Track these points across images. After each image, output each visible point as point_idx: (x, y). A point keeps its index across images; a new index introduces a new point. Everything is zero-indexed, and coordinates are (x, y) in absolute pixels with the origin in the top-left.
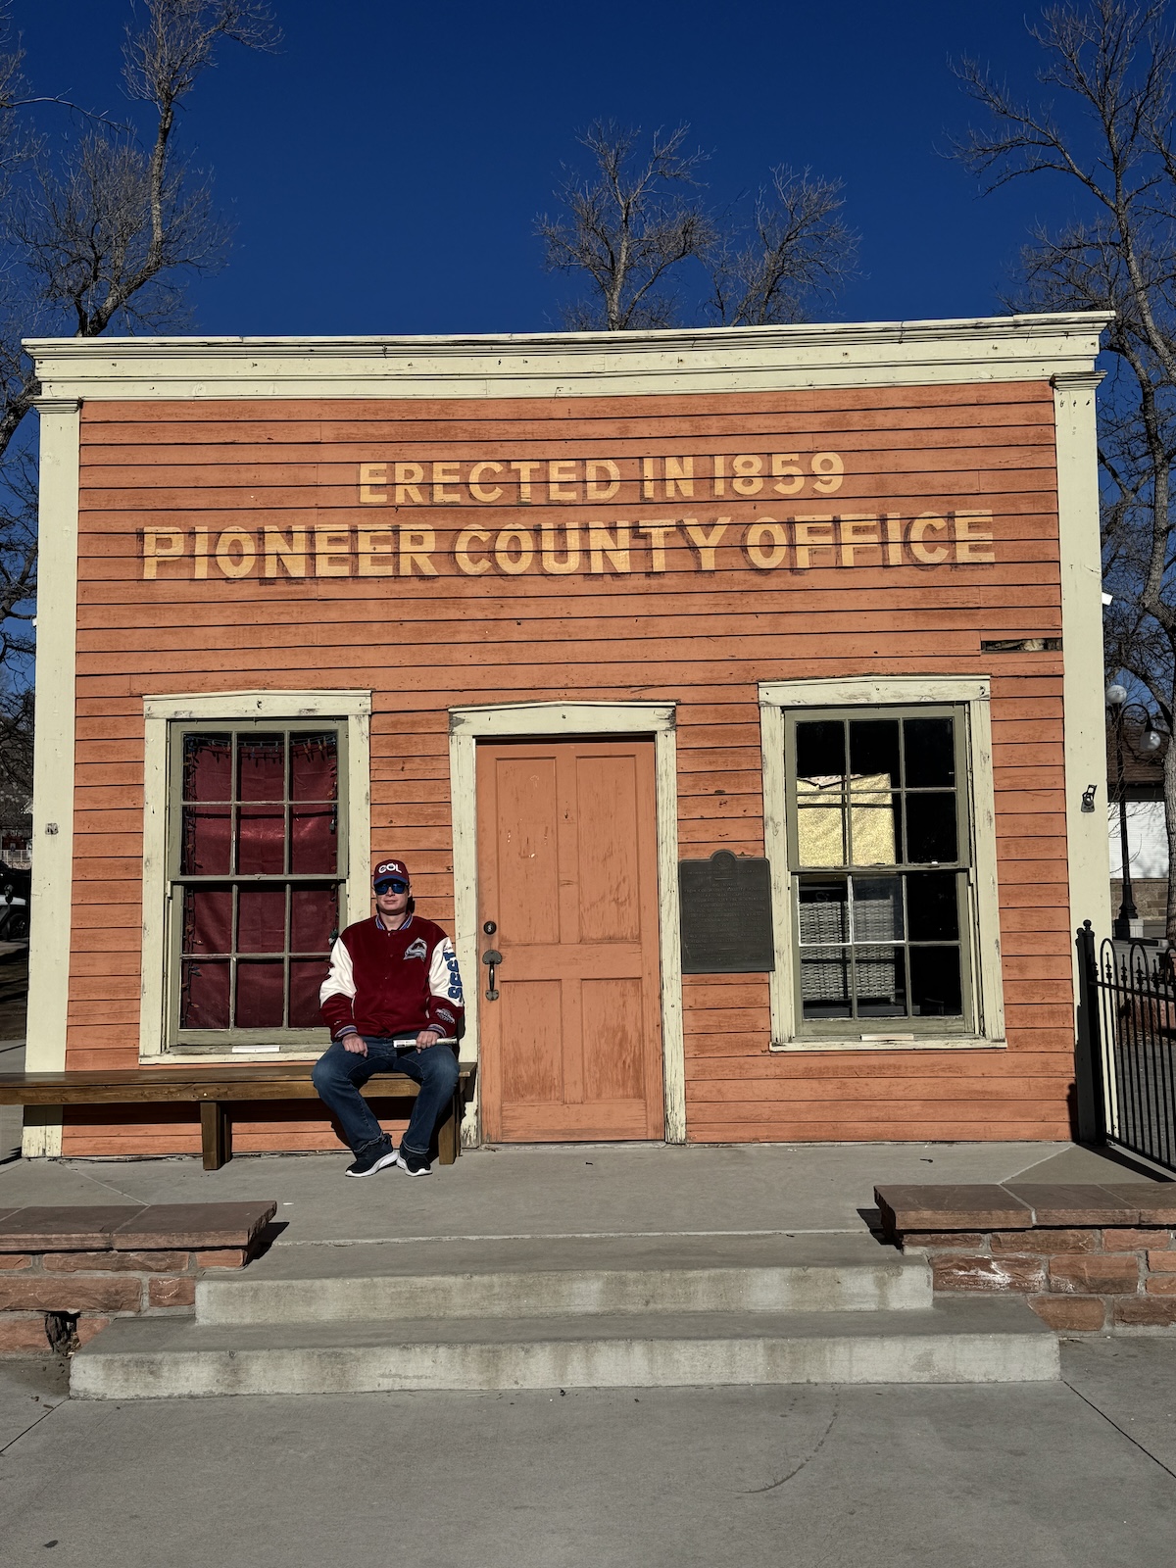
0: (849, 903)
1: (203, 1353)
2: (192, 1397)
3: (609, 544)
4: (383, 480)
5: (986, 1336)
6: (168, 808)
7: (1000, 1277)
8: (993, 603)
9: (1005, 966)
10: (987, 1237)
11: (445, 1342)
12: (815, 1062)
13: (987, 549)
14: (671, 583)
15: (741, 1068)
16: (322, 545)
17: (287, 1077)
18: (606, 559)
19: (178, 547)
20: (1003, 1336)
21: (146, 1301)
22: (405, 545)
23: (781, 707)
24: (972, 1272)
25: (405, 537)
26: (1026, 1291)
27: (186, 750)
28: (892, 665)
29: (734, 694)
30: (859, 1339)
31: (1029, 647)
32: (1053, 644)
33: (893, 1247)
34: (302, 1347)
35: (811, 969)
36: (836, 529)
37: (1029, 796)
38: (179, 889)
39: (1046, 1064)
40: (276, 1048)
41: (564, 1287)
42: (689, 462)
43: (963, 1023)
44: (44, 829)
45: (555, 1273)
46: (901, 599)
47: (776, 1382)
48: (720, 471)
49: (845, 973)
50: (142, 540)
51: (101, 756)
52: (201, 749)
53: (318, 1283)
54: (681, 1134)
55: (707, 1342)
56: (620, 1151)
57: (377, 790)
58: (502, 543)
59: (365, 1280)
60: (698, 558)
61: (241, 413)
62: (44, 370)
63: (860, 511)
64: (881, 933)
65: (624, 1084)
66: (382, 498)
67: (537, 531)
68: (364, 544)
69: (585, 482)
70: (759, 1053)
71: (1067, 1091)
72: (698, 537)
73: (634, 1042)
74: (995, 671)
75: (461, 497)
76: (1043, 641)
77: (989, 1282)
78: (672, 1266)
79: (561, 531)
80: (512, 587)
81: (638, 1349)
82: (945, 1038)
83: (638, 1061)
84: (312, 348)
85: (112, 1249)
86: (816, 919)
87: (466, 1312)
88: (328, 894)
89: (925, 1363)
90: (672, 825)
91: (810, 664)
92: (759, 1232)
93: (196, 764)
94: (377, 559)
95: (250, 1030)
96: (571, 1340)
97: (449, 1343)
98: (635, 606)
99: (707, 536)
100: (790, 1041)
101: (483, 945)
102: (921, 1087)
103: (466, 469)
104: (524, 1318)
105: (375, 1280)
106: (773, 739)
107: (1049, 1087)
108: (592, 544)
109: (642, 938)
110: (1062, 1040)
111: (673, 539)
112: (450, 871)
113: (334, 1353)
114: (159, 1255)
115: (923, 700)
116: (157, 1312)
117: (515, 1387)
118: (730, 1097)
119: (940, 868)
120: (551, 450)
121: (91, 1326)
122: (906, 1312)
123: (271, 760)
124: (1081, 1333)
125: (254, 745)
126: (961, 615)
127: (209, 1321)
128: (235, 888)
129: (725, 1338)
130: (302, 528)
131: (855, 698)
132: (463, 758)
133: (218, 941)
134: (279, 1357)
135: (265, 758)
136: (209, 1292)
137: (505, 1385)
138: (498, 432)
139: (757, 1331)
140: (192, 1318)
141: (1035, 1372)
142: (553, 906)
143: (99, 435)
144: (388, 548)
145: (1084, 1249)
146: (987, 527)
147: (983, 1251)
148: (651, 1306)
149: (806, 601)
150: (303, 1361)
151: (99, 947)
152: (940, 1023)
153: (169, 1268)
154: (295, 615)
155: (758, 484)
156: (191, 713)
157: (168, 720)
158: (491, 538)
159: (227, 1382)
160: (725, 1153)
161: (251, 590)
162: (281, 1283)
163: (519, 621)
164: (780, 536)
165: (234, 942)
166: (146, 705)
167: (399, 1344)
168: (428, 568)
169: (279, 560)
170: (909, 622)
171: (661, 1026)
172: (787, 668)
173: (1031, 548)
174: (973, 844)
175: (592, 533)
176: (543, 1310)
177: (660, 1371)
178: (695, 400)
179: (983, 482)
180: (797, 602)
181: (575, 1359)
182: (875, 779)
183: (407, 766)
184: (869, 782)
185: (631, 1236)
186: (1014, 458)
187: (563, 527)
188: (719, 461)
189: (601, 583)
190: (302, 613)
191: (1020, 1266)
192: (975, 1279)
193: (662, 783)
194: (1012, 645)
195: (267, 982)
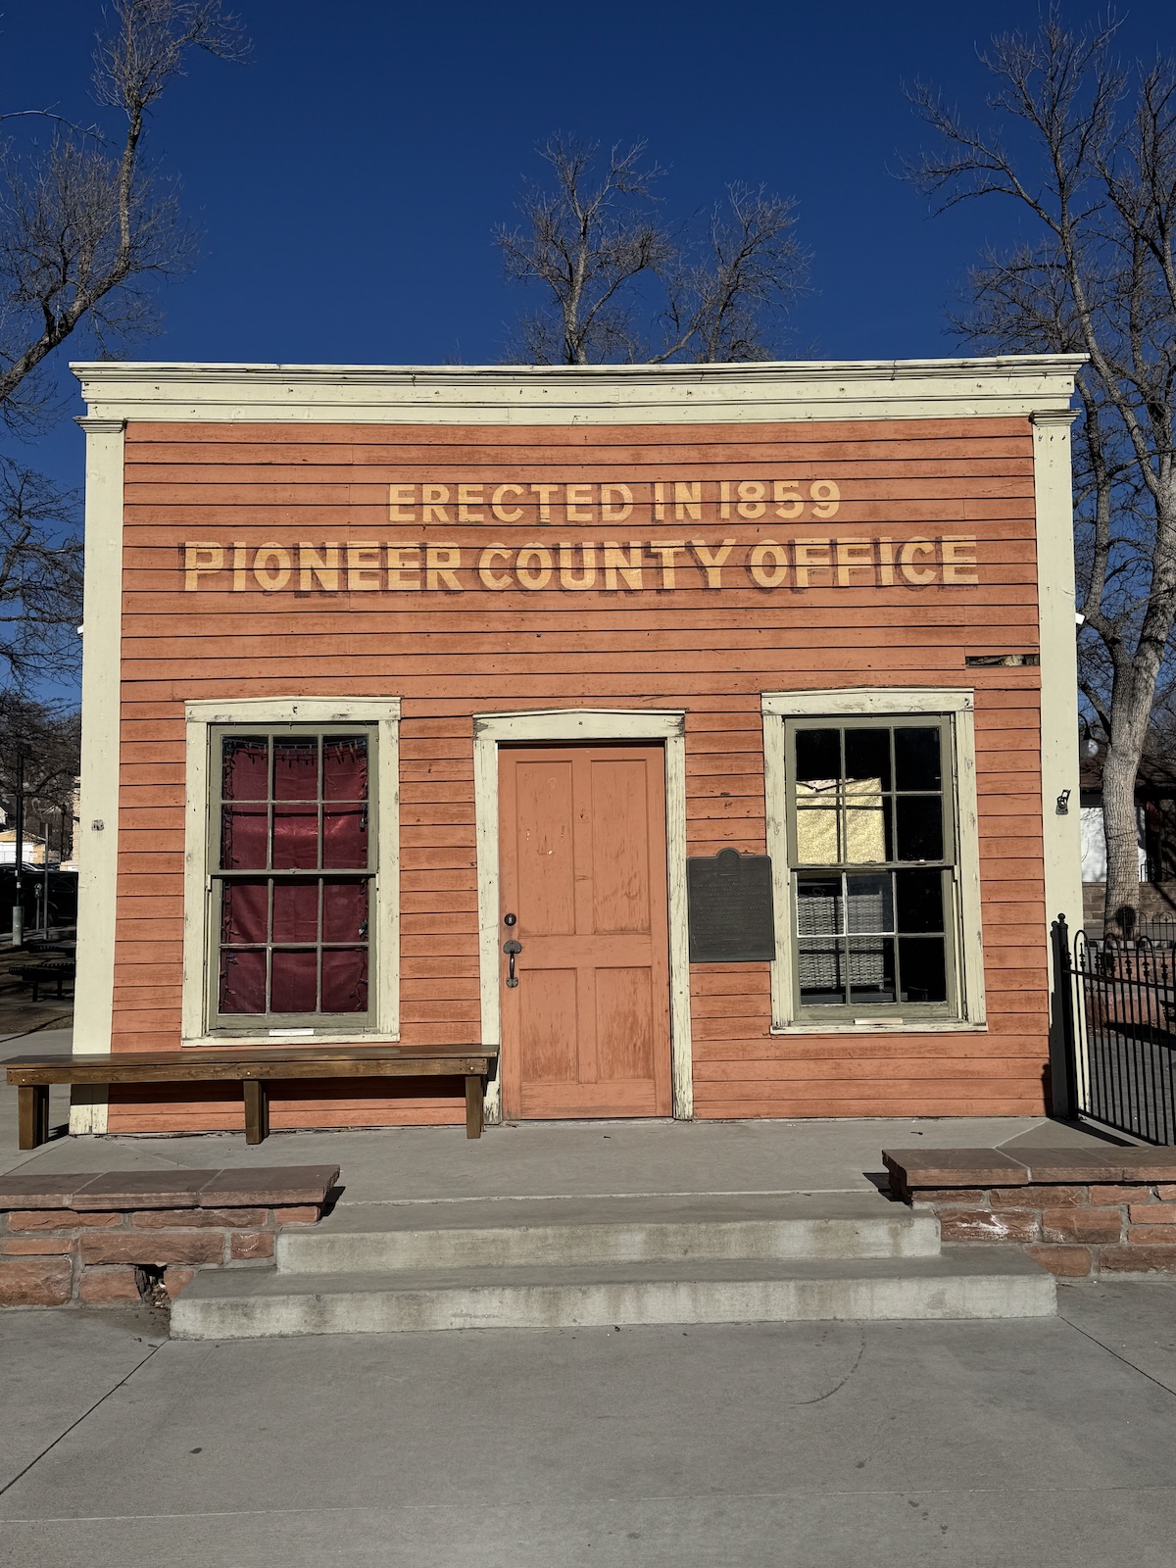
0: (843, 898)
1: (291, 1297)
2: (282, 1336)
3: (622, 562)
4: (411, 500)
5: (992, 1278)
6: (208, 806)
7: (999, 1229)
8: (976, 622)
9: (987, 956)
10: (987, 1193)
11: (511, 1285)
12: (812, 1045)
13: (971, 572)
14: (680, 599)
15: (744, 1050)
16: (354, 561)
17: (326, 1057)
18: (619, 575)
19: (218, 561)
20: (1007, 1277)
21: (228, 1254)
22: (432, 562)
23: (783, 716)
24: (974, 1225)
25: (431, 554)
26: (1021, 1241)
27: (225, 752)
28: (884, 678)
29: (739, 703)
30: (880, 1281)
31: (1009, 662)
32: (1031, 659)
33: (901, 1204)
34: (381, 1291)
35: (807, 959)
36: (832, 551)
37: (1008, 799)
38: (218, 883)
39: (1023, 1046)
40: (311, 1032)
41: (610, 1238)
42: (696, 487)
43: (947, 1008)
44: (90, 825)
45: (602, 1226)
46: (892, 616)
47: (806, 1319)
48: (725, 496)
49: (838, 963)
50: (184, 554)
51: (145, 757)
52: (238, 751)
53: (389, 1235)
54: (689, 1110)
55: (745, 1284)
56: (633, 1127)
57: (406, 790)
58: (523, 561)
59: (431, 1232)
60: (705, 577)
61: (277, 436)
62: (90, 392)
63: (855, 535)
64: (871, 926)
65: (635, 1066)
66: (410, 517)
67: (556, 550)
68: (394, 560)
69: (600, 504)
70: (761, 1036)
71: (1042, 1071)
72: (705, 557)
73: (644, 1025)
74: (978, 684)
75: (485, 517)
76: (1022, 657)
77: (989, 1233)
78: (706, 1219)
79: (578, 550)
80: (531, 602)
81: (684, 1290)
82: (931, 1022)
83: (648, 1045)
84: (346, 376)
85: (198, 1206)
86: (812, 913)
87: (522, 1261)
88: (358, 887)
89: (938, 1301)
90: (681, 825)
91: (809, 676)
92: (779, 1192)
93: (232, 765)
94: (406, 574)
95: (285, 1015)
96: (623, 1283)
97: (514, 1285)
98: (648, 620)
99: (714, 556)
100: (789, 1025)
101: (504, 935)
102: (909, 1067)
103: (489, 491)
104: (575, 1266)
105: (441, 1232)
106: (774, 744)
107: (1025, 1067)
108: (606, 562)
109: (653, 929)
110: (1037, 1024)
111: (681, 559)
112: (474, 866)
113: (411, 1295)
114: (241, 1212)
115: (912, 711)
116: (239, 1264)
117: (573, 1324)
118: (734, 1077)
119: (928, 866)
120: (569, 474)
121: (178, 1278)
122: (917, 1258)
123: (304, 762)
124: (1071, 1279)
125: (288, 747)
126: (947, 632)
127: (289, 1271)
128: (271, 882)
129: (760, 1280)
130: (335, 544)
131: (850, 707)
132: (486, 762)
133: (254, 931)
134: (361, 1300)
135: (298, 760)
136: (290, 1244)
137: (565, 1322)
138: (519, 457)
139: (788, 1275)
140: (275, 1267)
141: (1035, 1309)
142: (569, 900)
143: (142, 455)
144: (416, 564)
145: (1073, 1204)
146: (971, 551)
147: (983, 1205)
148: (690, 1255)
149: (806, 618)
150: (383, 1303)
151: (142, 936)
152: (927, 1008)
153: (250, 1223)
154: (328, 626)
155: (761, 509)
156: (230, 717)
157: (208, 723)
158: (512, 556)
159: (313, 1322)
160: (730, 1127)
161: (288, 603)
162: (355, 1235)
163: (539, 633)
164: (781, 557)
165: (270, 932)
166: (188, 709)
167: (469, 1287)
168: (454, 583)
169: (313, 574)
170: (900, 638)
171: (670, 1010)
172: (788, 679)
173: (1011, 571)
174: (957, 844)
175: (607, 552)
176: (592, 1259)
177: (703, 1310)
178: (703, 430)
179: (969, 510)
180: (797, 618)
181: (627, 1299)
182: (867, 783)
183: (434, 769)
184: (861, 786)
185: (662, 1196)
186: (995, 487)
187: (580, 546)
188: (725, 487)
189: (615, 599)
190: (335, 624)
191: (1017, 1219)
192: (977, 1231)
193: (672, 786)
194: (993, 660)
195: (301, 970)
